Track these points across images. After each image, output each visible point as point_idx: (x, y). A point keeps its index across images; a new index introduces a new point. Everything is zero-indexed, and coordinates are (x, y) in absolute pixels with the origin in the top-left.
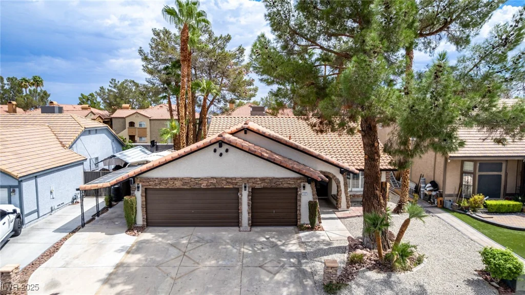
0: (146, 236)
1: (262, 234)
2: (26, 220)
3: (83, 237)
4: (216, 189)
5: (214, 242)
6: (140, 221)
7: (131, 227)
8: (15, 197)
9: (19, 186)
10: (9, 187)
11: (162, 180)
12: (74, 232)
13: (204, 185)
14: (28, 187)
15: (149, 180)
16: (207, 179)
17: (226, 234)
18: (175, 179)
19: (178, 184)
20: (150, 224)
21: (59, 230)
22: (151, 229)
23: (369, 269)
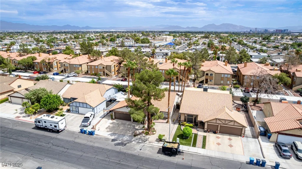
0: (114, 121)
1: (134, 124)
2: (95, 114)
3: (104, 119)
4: (126, 114)
5: (124, 124)
6: (114, 118)
7: (112, 119)
8: (93, 111)
9: (94, 109)
10: (92, 109)
11: (117, 111)
12: (103, 118)
13: (124, 113)
14: (95, 109)
15: (115, 111)
16: (125, 112)
17: (128, 123)
18: (119, 111)
19: (120, 112)
20: (115, 118)
21: (100, 117)
22: (116, 119)
23: (144, 134)
